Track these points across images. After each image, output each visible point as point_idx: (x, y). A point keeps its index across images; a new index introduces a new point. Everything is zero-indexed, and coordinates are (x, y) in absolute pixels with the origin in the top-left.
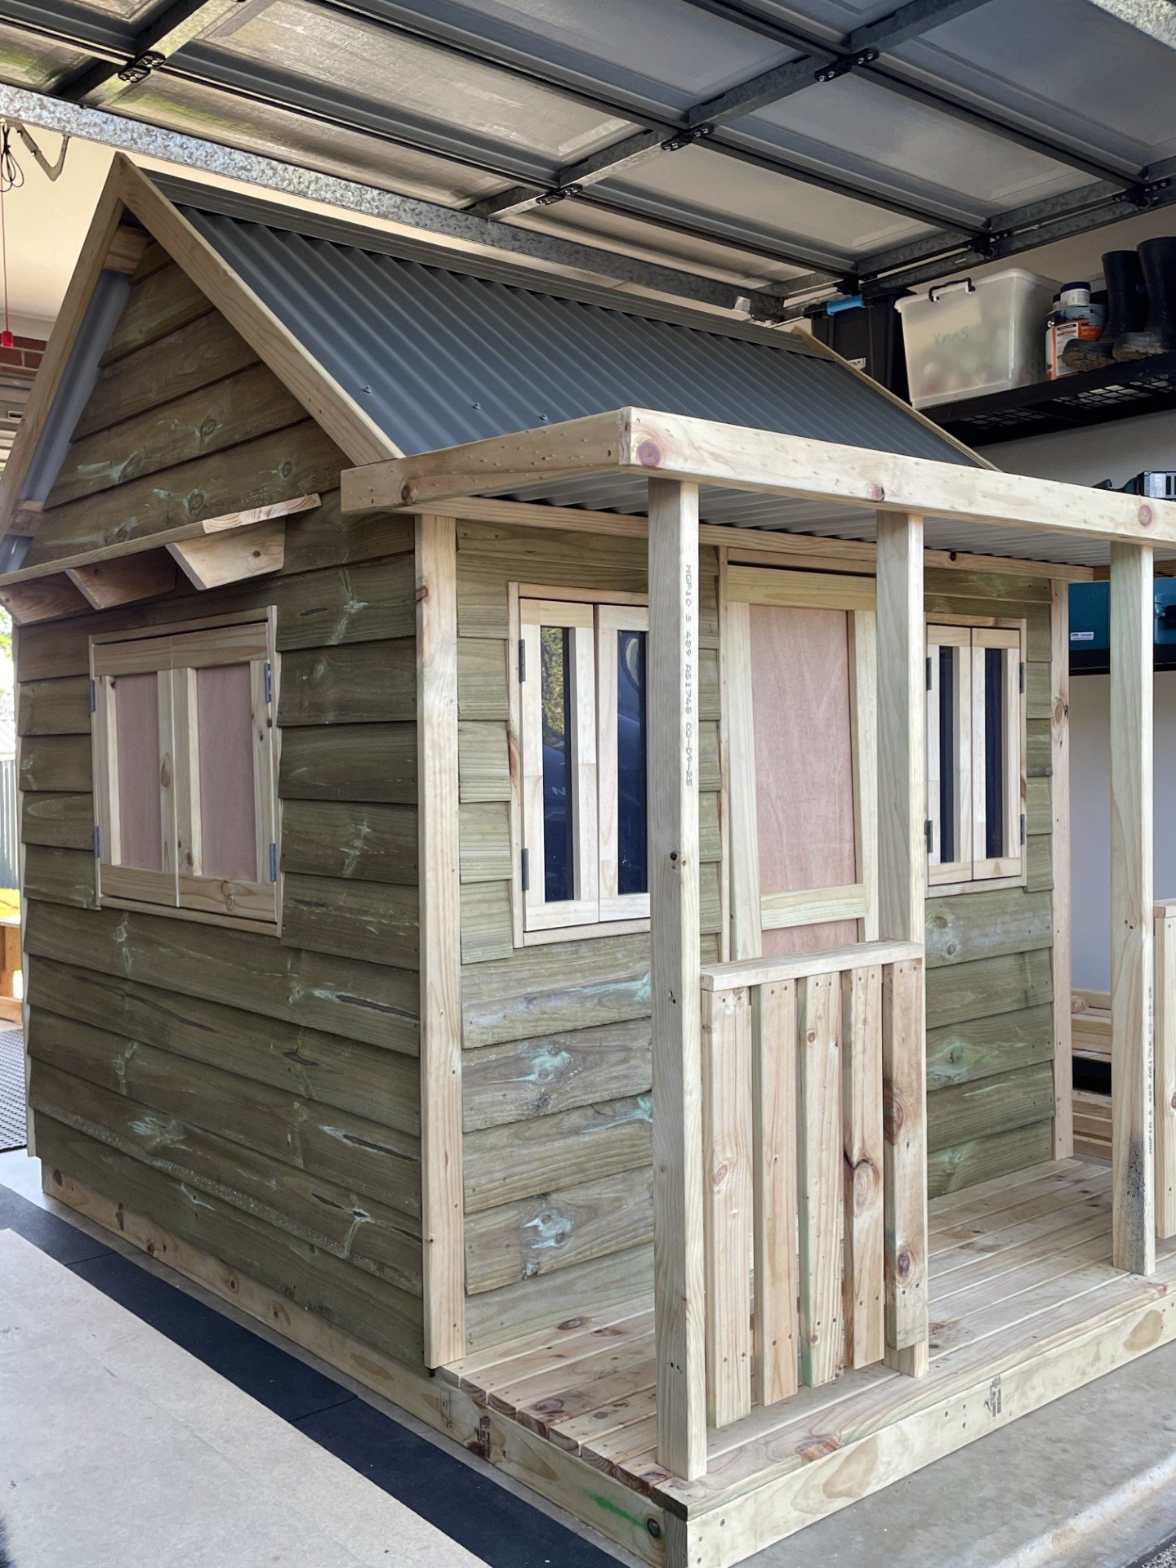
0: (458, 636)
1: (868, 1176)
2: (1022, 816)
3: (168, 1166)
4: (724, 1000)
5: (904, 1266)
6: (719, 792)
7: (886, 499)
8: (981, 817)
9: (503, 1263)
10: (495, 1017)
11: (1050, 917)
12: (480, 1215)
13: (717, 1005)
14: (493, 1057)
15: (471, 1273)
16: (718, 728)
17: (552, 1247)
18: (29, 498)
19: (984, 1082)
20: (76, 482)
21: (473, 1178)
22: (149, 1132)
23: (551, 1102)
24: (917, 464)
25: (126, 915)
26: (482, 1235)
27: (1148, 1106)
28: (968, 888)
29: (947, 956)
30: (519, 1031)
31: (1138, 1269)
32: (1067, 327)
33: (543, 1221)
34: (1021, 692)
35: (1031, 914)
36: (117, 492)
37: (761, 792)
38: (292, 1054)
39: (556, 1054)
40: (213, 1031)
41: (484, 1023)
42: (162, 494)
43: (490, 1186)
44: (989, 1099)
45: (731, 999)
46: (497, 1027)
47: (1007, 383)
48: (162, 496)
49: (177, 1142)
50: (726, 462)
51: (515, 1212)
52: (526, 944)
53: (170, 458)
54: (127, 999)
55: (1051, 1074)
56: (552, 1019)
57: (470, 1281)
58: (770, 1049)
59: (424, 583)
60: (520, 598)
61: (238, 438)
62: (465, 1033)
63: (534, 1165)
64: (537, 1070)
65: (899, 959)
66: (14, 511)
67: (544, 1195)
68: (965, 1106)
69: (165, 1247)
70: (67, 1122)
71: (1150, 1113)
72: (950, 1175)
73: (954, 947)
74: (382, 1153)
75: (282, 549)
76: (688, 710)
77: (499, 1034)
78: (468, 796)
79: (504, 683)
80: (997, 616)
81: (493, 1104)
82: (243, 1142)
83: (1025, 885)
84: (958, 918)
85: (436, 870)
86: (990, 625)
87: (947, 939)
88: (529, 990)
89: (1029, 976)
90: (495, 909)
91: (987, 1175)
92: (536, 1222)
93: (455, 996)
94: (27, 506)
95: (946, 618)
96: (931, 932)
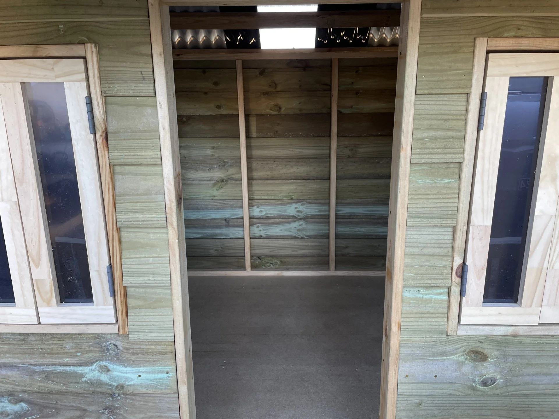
84: (505, 356)
87: (484, 372)
95: (524, 44)
96: (462, 364)
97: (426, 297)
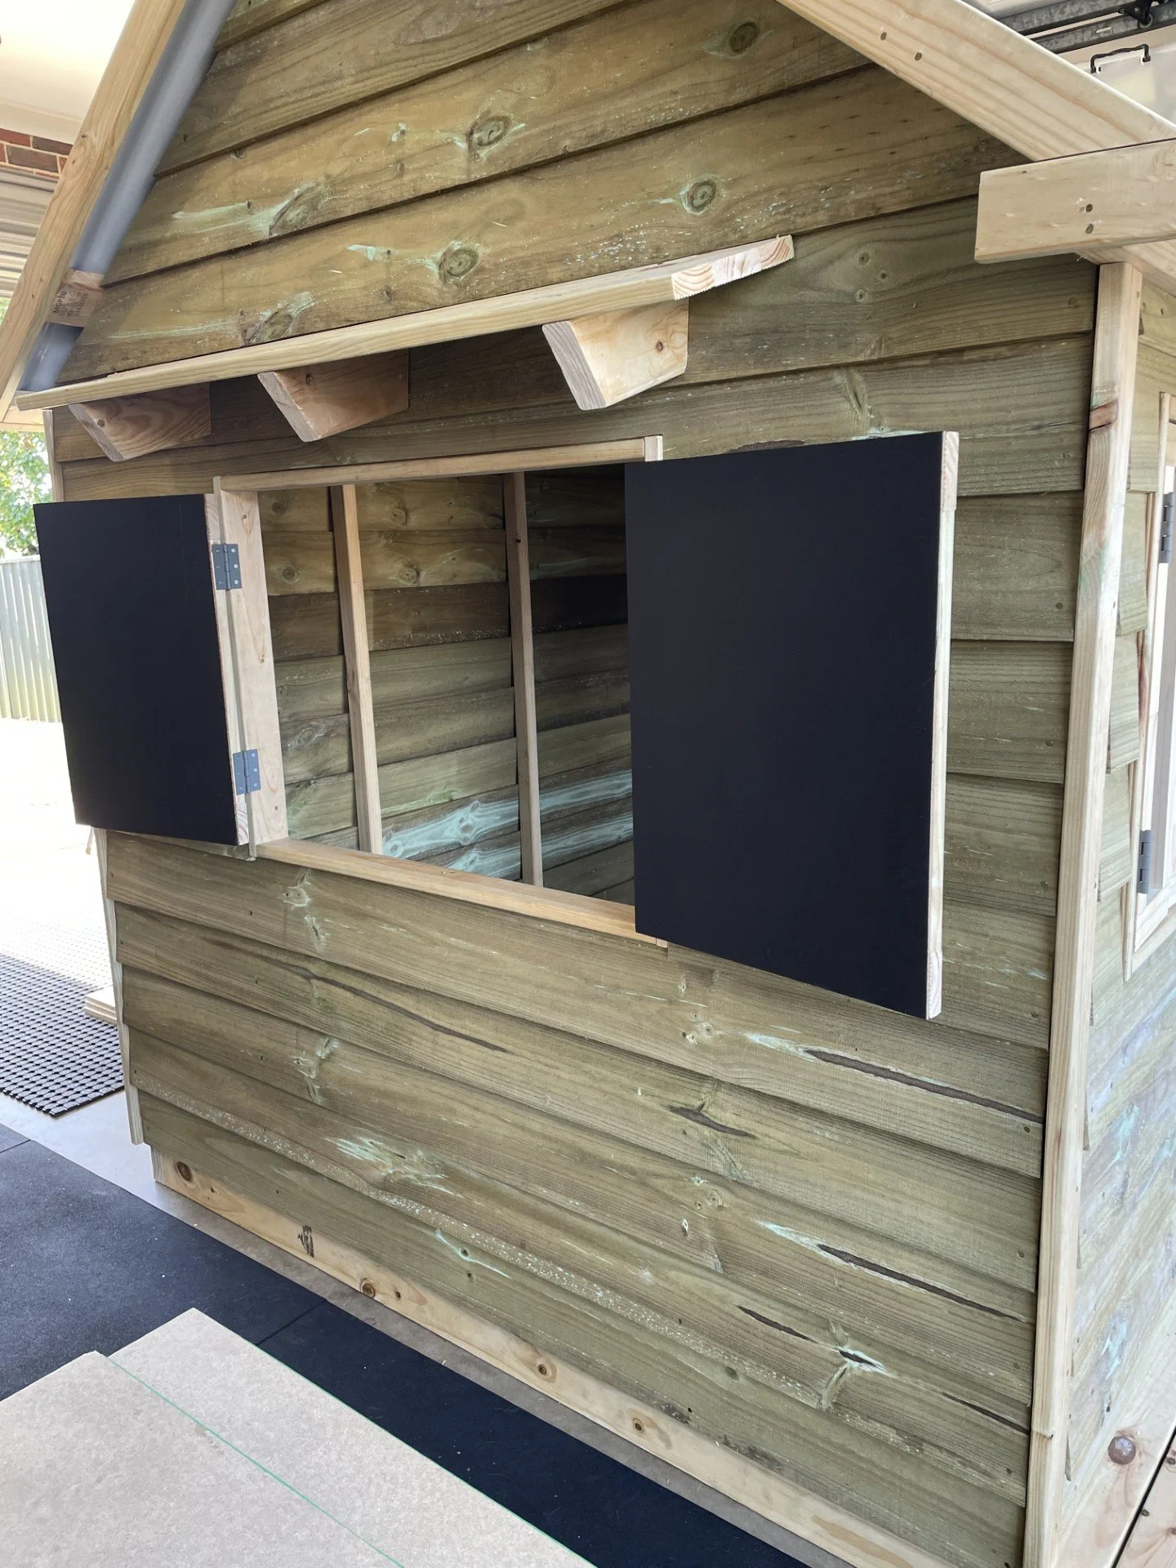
3: (417, 1210)
15: (1071, 1452)
18: (77, 267)
20: (174, 238)
21: (1077, 1325)
22: (369, 1157)
25: (306, 873)
33: (1111, 1338)
36: (261, 255)
38: (688, 1112)
40: (504, 1050)
42: (371, 252)
48: (371, 257)
49: (432, 1180)
53: (389, 193)
54: (314, 981)
56: (1138, 1069)
57: (1071, 1464)
59: (1116, 395)
61: (569, 144)
62: (1089, 1128)
64: (1121, 1143)
66: (62, 285)
69: (398, 1295)
70: (207, 1117)
75: (686, 338)
81: (1097, 1213)
82: (582, 1211)
90: (1112, 930)
94: (77, 278)
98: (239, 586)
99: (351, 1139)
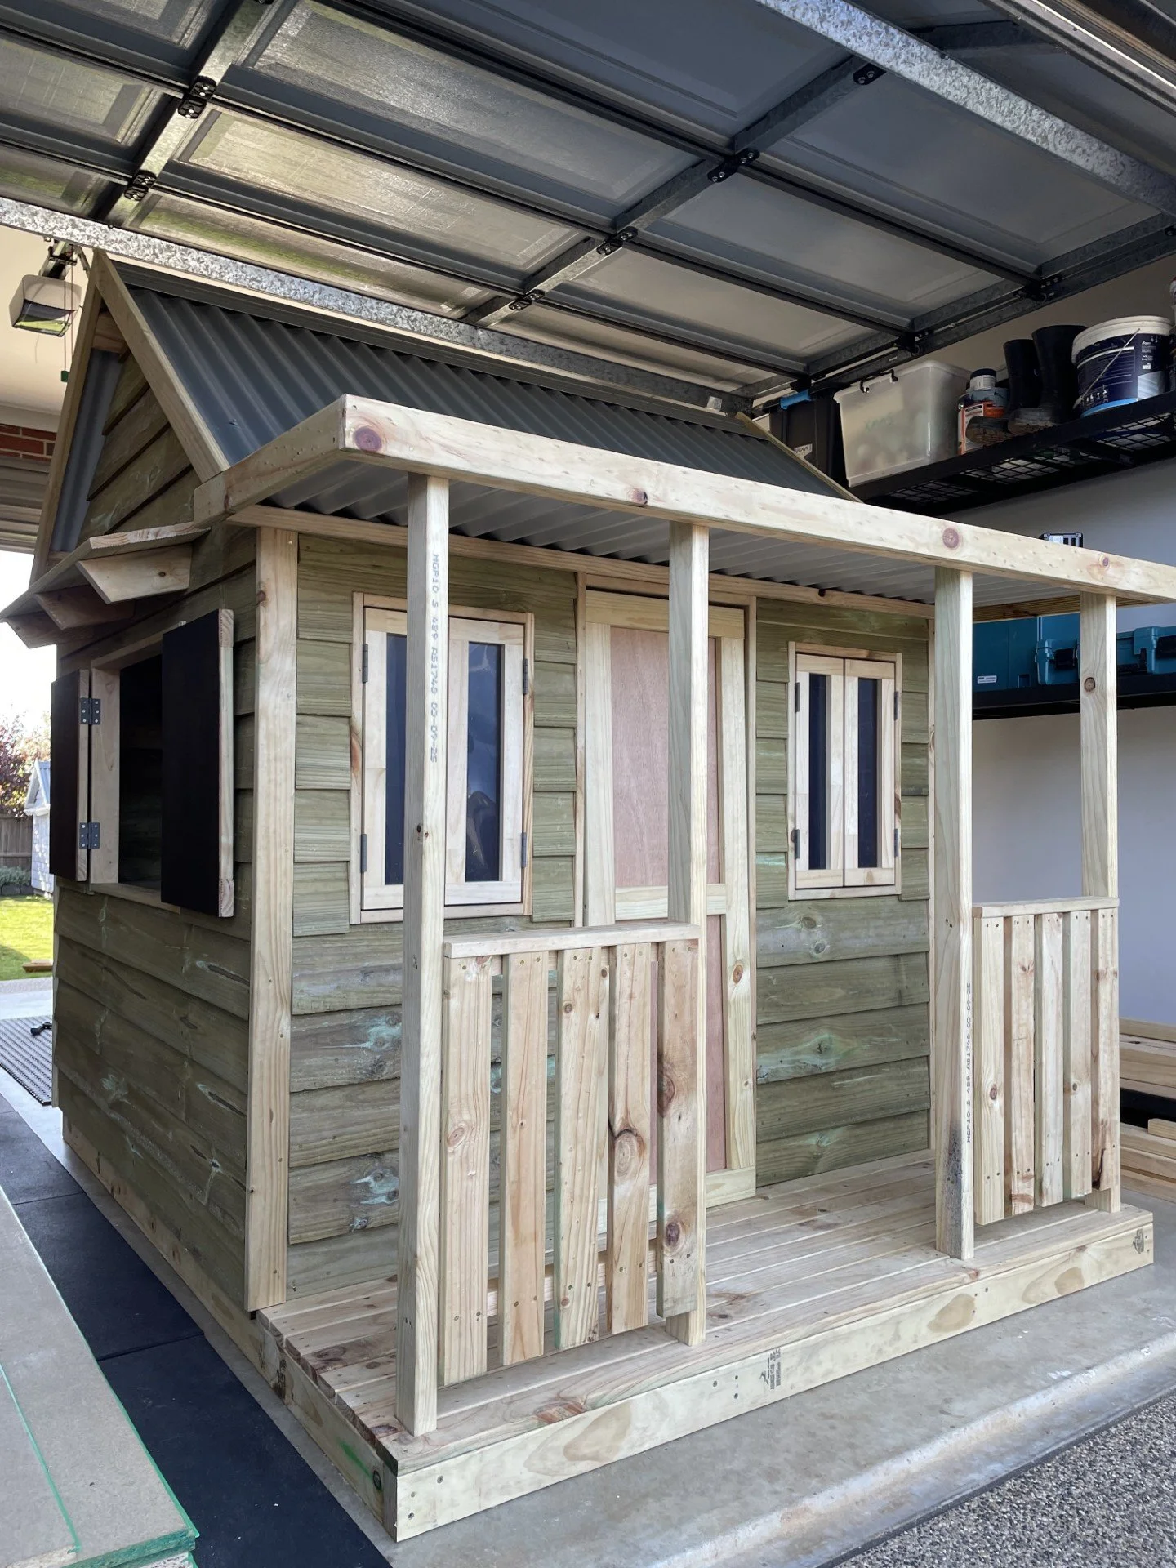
0: (298, 638)
1: (631, 1146)
2: (896, 831)
3: (119, 1118)
4: (464, 968)
5: (673, 1235)
6: (574, 792)
7: (649, 503)
8: (853, 828)
9: (329, 1216)
10: (328, 987)
11: (926, 924)
12: (307, 1170)
13: (456, 972)
14: (326, 1024)
15: (294, 1224)
16: (575, 735)
17: (383, 1203)
19: (855, 1072)
21: (300, 1134)
22: (110, 1088)
23: (387, 1069)
24: (685, 473)
25: (106, 898)
26: (309, 1188)
27: (966, 1096)
28: (838, 893)
29: (815, 954)
30: (353, 1001)
31: (956, 1252)
32: (974, 408)
33: (375, 1179)
34: (895, 718)
35: (906, 921)
37: (618, 795)
38: (184, 1019)
39: (395, 1024)
40: (144, 998)
41: (316, 993)
43: (318, 1143)
44: (860, 1089)
45: (473, 967)
46: (330, 996)
47: (925, 459)
49: (124, 1096)
50: (459, 454)
51: (346, 1169)
52: (363, 921)
53: (134, 505)
54: (104, 971)
55: (926, 1068)
56: (390, 992)
57: (292, 1231)
58: (519, 1018)
59: (262, 589)
60: (365, 607)
61: (167, 479)
62: (294, 1000)
63: (368, 1126)
64: (372, 1038)
65: (671, 939)
67: (378, 1155)
68: (835, 1093)
69: (120, 1190)
70: (71, 1078)
71: (968, 1103)
72: (817, 1158)
73: (823, 946)
74: (228, 1109)
75: (188, 571)
76: (434, 691)
77: (331, 1003)
78: (303, 784)
79: (347, 682)
80: (871, 650)
81: (323, 1067)
82: (157, 1099)
83: (899, 893)
84: (828, 921)
85: (267, 849)
86: (864, 656)
87: (815, 938)
88: (366, 964)
89: (904, 977)
90: (331, 887)
91: (858, 1159)
92: (367, 1179)
93: (285, 965)
95: (817, 648)
96: (799, 931)
97: (771, 863)
98: (99, 723)
99: (107, 1078)
